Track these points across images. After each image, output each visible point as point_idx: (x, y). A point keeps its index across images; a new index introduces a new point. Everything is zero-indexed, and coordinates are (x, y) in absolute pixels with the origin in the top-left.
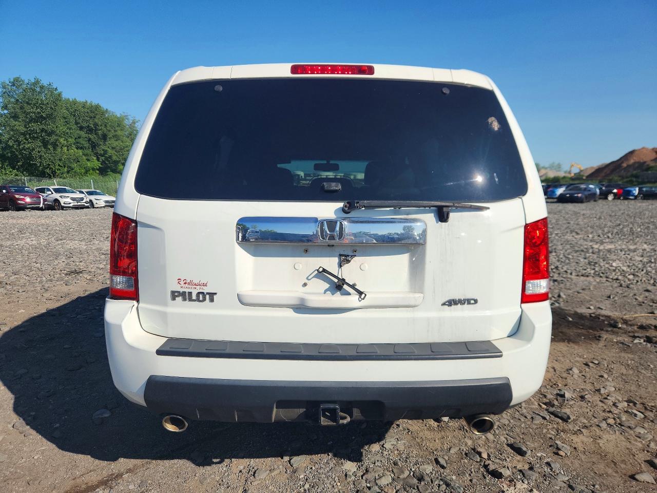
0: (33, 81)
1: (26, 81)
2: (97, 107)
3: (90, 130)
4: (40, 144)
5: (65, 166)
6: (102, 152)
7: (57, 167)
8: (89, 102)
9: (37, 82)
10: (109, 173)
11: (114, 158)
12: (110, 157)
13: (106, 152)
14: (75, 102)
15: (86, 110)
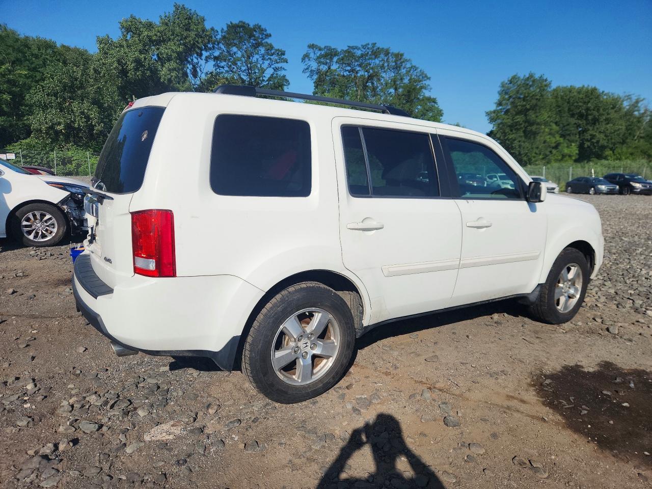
0: (527, 76)
1: (522, 78)
2: (594, 90)
3: (581, 116)
4: (522, 134)
5: (540, 154)
6: (589, 137)
7: (534, 155)
8: (586, 86)
9: (531, 76)
10: (592, 159)
11: (602, 142)
12: (598, 142)
13: (593, 136)
14: (571, 90)
15: (581, 96)
